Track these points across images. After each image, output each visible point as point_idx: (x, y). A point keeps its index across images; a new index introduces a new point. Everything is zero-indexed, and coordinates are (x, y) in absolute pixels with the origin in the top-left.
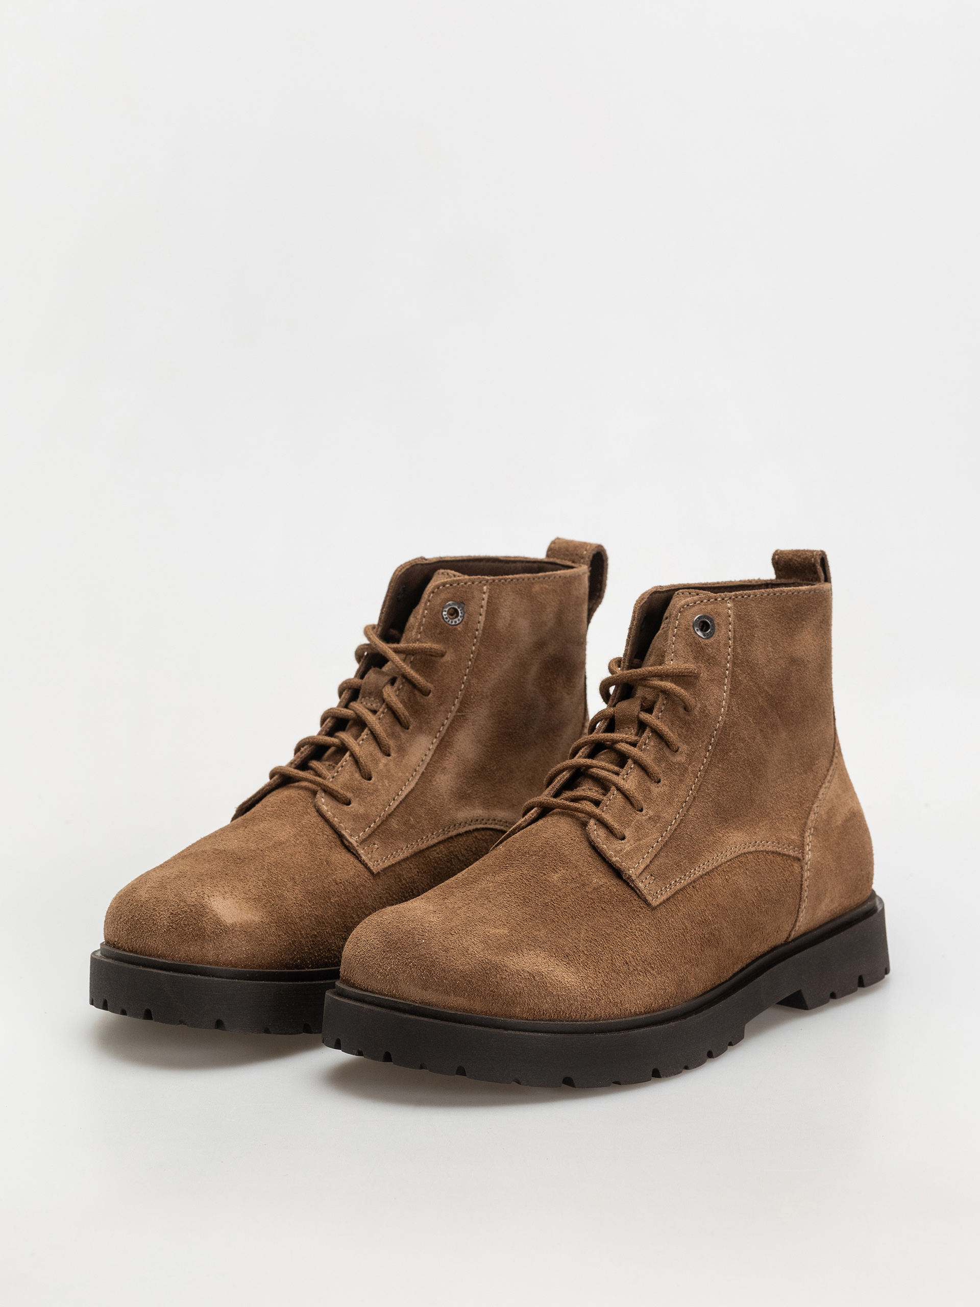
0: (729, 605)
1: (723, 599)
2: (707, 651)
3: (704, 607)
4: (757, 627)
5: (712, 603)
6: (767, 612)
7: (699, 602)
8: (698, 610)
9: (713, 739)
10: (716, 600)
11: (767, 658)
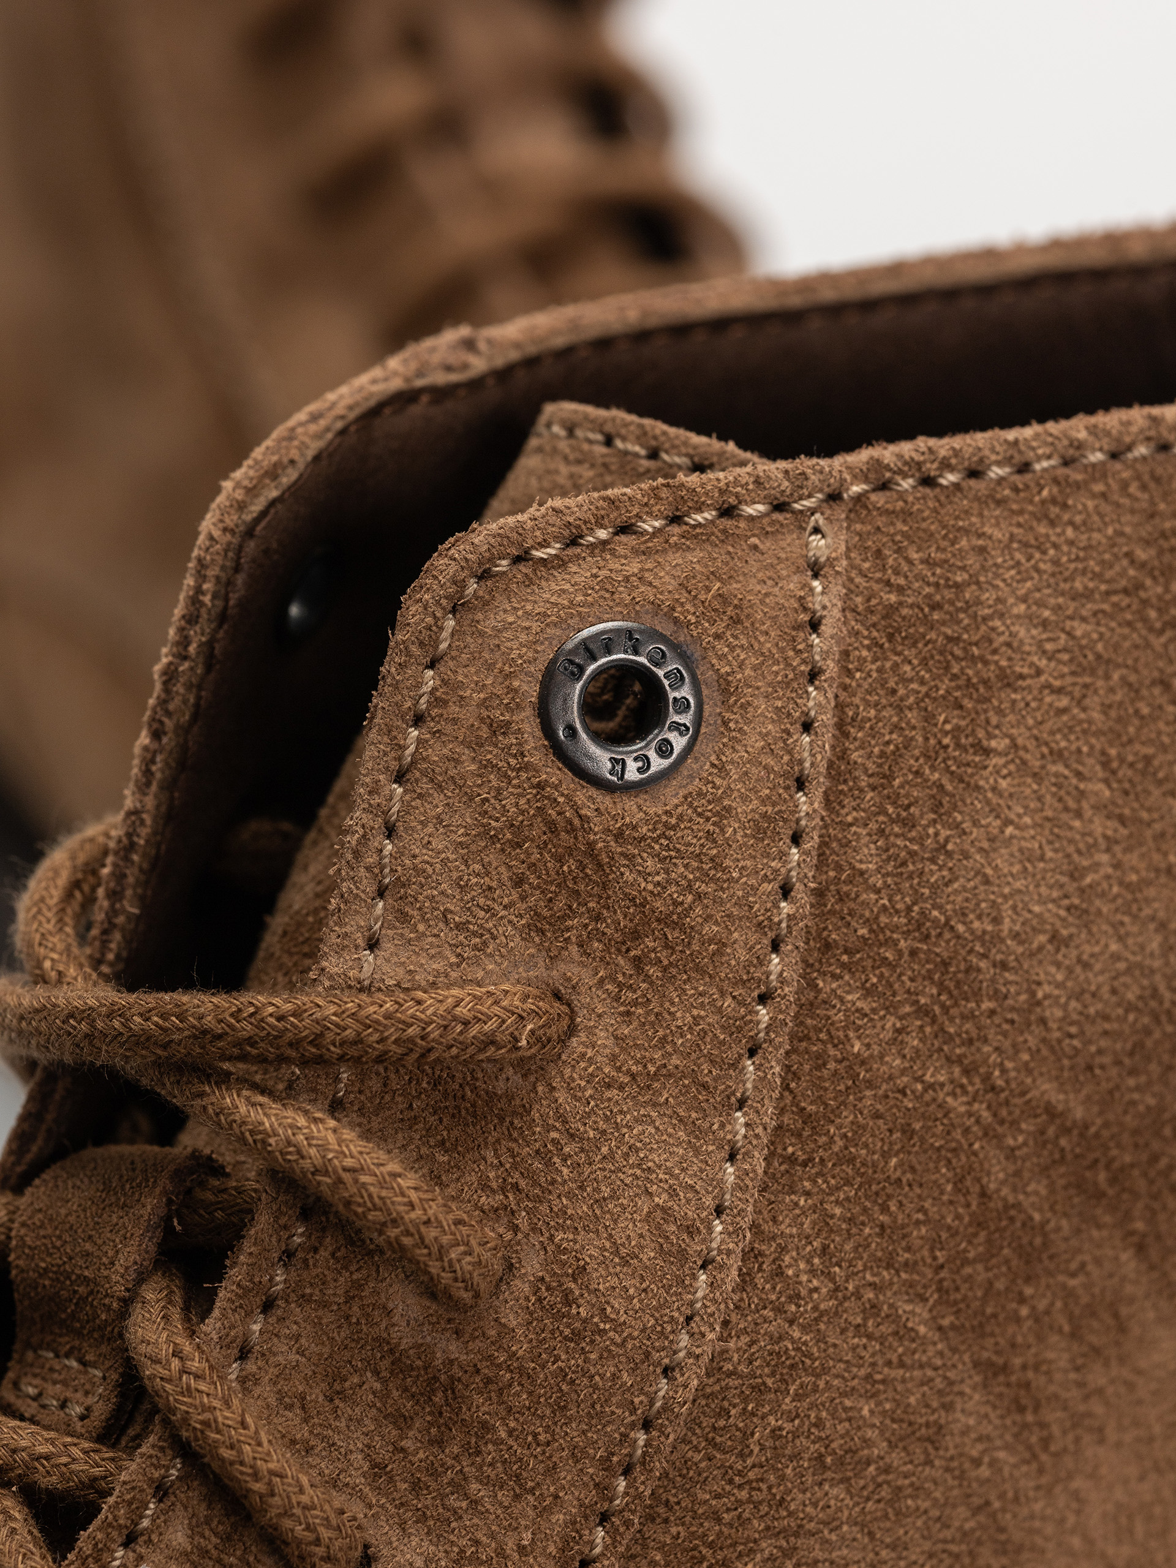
0: (816, 542)
1: (780, 507)
2: (629, 876)
3: (634, 567)
4: (1008, 680)
5: (698, 536)
6: (1096, 576)
7: (602, 534)
8: (584, 591)
9: (622, 1484)
10: (728, 512)
11: (1071, 887)
